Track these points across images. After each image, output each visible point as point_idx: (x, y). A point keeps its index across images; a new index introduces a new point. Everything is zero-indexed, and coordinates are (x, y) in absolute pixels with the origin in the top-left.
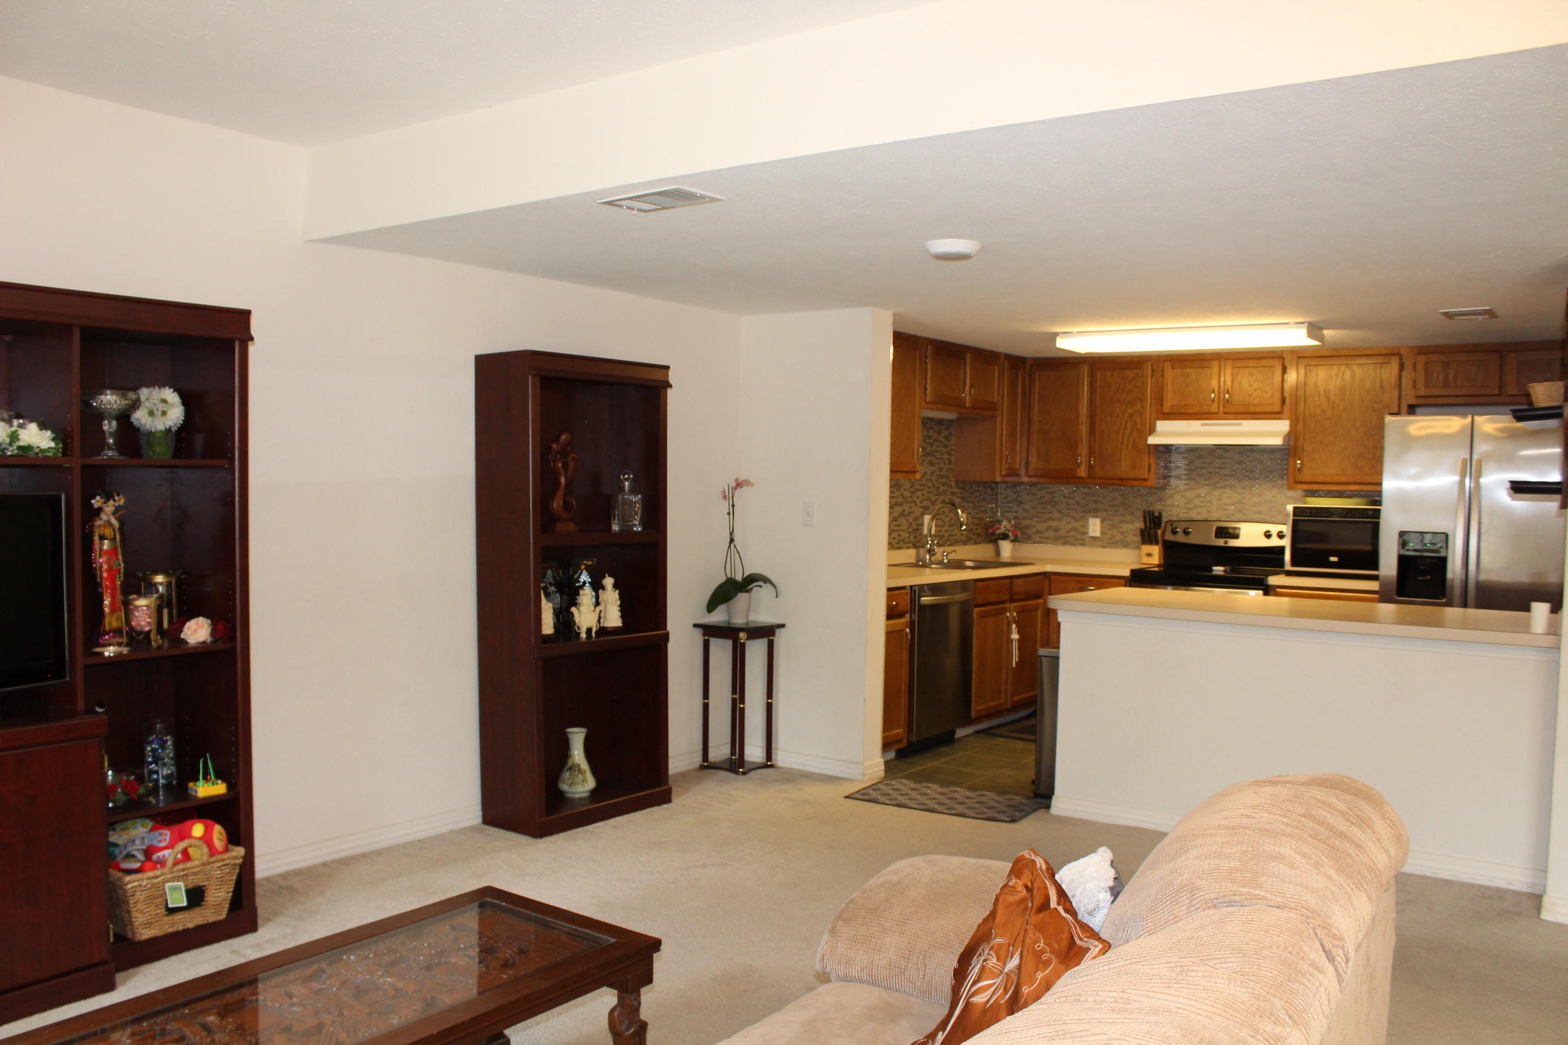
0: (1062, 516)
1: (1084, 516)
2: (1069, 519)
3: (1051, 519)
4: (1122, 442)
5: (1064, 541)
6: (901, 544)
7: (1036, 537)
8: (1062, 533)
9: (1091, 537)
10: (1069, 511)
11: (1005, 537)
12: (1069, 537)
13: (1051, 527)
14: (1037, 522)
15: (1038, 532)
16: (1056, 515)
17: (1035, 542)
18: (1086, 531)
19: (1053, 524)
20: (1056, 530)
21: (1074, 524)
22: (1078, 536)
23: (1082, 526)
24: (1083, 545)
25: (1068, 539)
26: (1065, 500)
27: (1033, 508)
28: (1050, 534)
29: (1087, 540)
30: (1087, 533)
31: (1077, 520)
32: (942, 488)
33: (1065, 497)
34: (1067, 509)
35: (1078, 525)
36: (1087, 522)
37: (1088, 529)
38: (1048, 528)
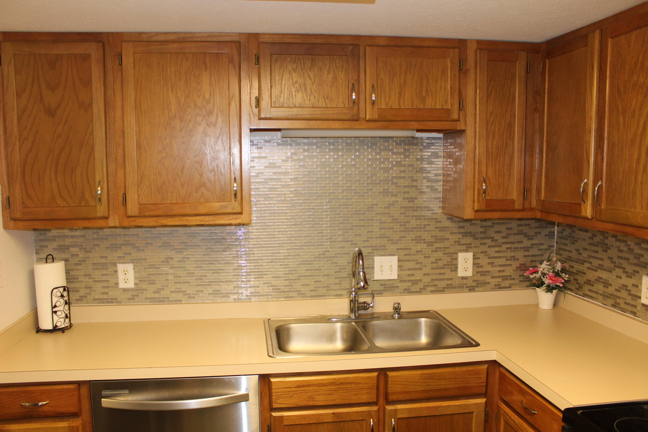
0: (612, 265)
1: (638, 272)
2: (619, 272)
3: (601, 267)
4: (638, 162)
5: (613, 302)
6: (322, 291)
7: (586, 289)
8: (611, 290)
9: (643, 305)
10: (621, 261)
11: (540, 284)
12: (619, 298)
13: (602, 278)
14: (588, 268)
15: (588, 282)
16: (607, 264)
17: (585, 295)
18: (639, 295)
19: (604, 275)
20: (607, 284)
21: (625, 281)
22: (629, 299)
23: (634, 285)
24: (634, 313)
25: (618, 301)
26: (618, 244)
27: (585, 249)
28: (600, 287)
29: (639, 307)
30: (640, 298)
31: (629, 276)
32: (414, 223)
33: (617, 240)
34: (619, 257)
35: (629, 282)
36: (641, 279)
37: (640, 291)
38: (599, 280)
